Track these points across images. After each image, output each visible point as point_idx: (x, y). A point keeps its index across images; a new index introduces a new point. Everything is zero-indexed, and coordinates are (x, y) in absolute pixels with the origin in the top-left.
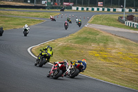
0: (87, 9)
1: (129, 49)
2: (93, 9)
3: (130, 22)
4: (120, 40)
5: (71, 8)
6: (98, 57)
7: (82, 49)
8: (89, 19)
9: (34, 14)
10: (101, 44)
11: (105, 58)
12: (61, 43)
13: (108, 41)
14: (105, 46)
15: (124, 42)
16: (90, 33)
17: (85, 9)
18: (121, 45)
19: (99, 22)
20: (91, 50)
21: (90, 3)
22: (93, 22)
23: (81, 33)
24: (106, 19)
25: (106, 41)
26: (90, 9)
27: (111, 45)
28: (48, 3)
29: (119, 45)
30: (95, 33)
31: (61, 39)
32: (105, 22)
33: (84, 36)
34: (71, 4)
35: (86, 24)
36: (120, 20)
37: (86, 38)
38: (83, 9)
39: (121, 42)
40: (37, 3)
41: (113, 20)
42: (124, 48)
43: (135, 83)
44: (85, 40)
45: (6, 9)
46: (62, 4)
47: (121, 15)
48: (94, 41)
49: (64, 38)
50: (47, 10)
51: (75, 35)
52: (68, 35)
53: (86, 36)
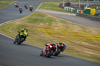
1: (67, 27)
3: (68, 7)
4: (61, 20)
6: (45, 32)
7: (33, 27)
8: (38, 5)
10: (47, 23)
11: (50, 34)
12: (18, 22)
13: (51, 21)
14: (50, 25)
15: (63, 22)
16: (39, 15)
18: (62, 24)
19: (46, 7)
22: (41, 8)
23: (32, 16)
24: (50, 5)
25: (50, 21)
27: (54, 24)
29: (60, 24)
30: (43, 15)
31: (18, 20)
32: (50, 7)
33: (34, 17)
35: (36, 9)
36: (61, 6)
37: (36, 19)
39: (61, 22)
41: (55, 6)
42: (63, 26)
43: (72, 51)
44: (36, 21)
47: (61, 3)
48: (42, 21)
49: (20, 19)
51: (28, 16)
52: (23, 17)
53: (36, 17)
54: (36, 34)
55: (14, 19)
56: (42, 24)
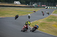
0: (52, 8)
2: (54, 8)
5: (45, 7)
6: (56, 27)
8: (52, 12)
9: (30, 10)
12: (41, 21)
16: (53, 17)
17: (51, 7)
20: (53, 24)
21: (53, 5)
22: (54, 13)
26: (53, 8)
28: (35, 5)
33: (50, 18)
34: (45, 6)
35: (51, 14)
37: (51, 19)
38: (50, 8)
40: (31, 5)
44: (51, 20)
45: (18, 8)
46: (41, 6)
48: (54, 20)
49: (42, 19)
50: (35, 8)
51: (47, 18)
52: (44, 18)
53: (51, 18)
54: (51, 28)
55: (38, 20)
56: (54, 22)
